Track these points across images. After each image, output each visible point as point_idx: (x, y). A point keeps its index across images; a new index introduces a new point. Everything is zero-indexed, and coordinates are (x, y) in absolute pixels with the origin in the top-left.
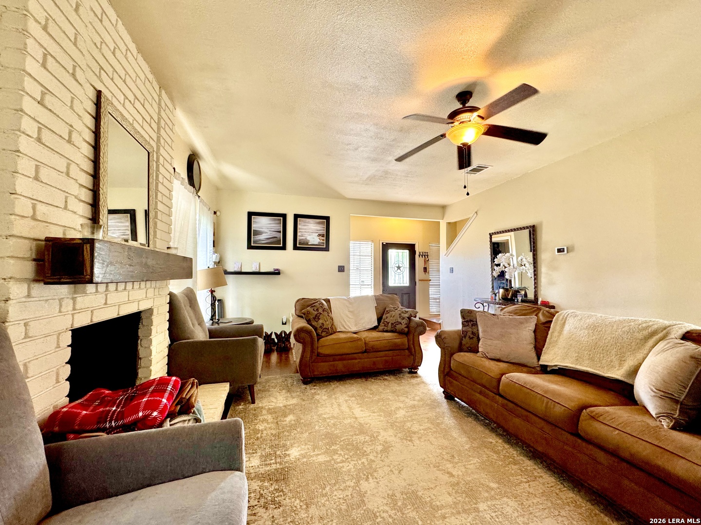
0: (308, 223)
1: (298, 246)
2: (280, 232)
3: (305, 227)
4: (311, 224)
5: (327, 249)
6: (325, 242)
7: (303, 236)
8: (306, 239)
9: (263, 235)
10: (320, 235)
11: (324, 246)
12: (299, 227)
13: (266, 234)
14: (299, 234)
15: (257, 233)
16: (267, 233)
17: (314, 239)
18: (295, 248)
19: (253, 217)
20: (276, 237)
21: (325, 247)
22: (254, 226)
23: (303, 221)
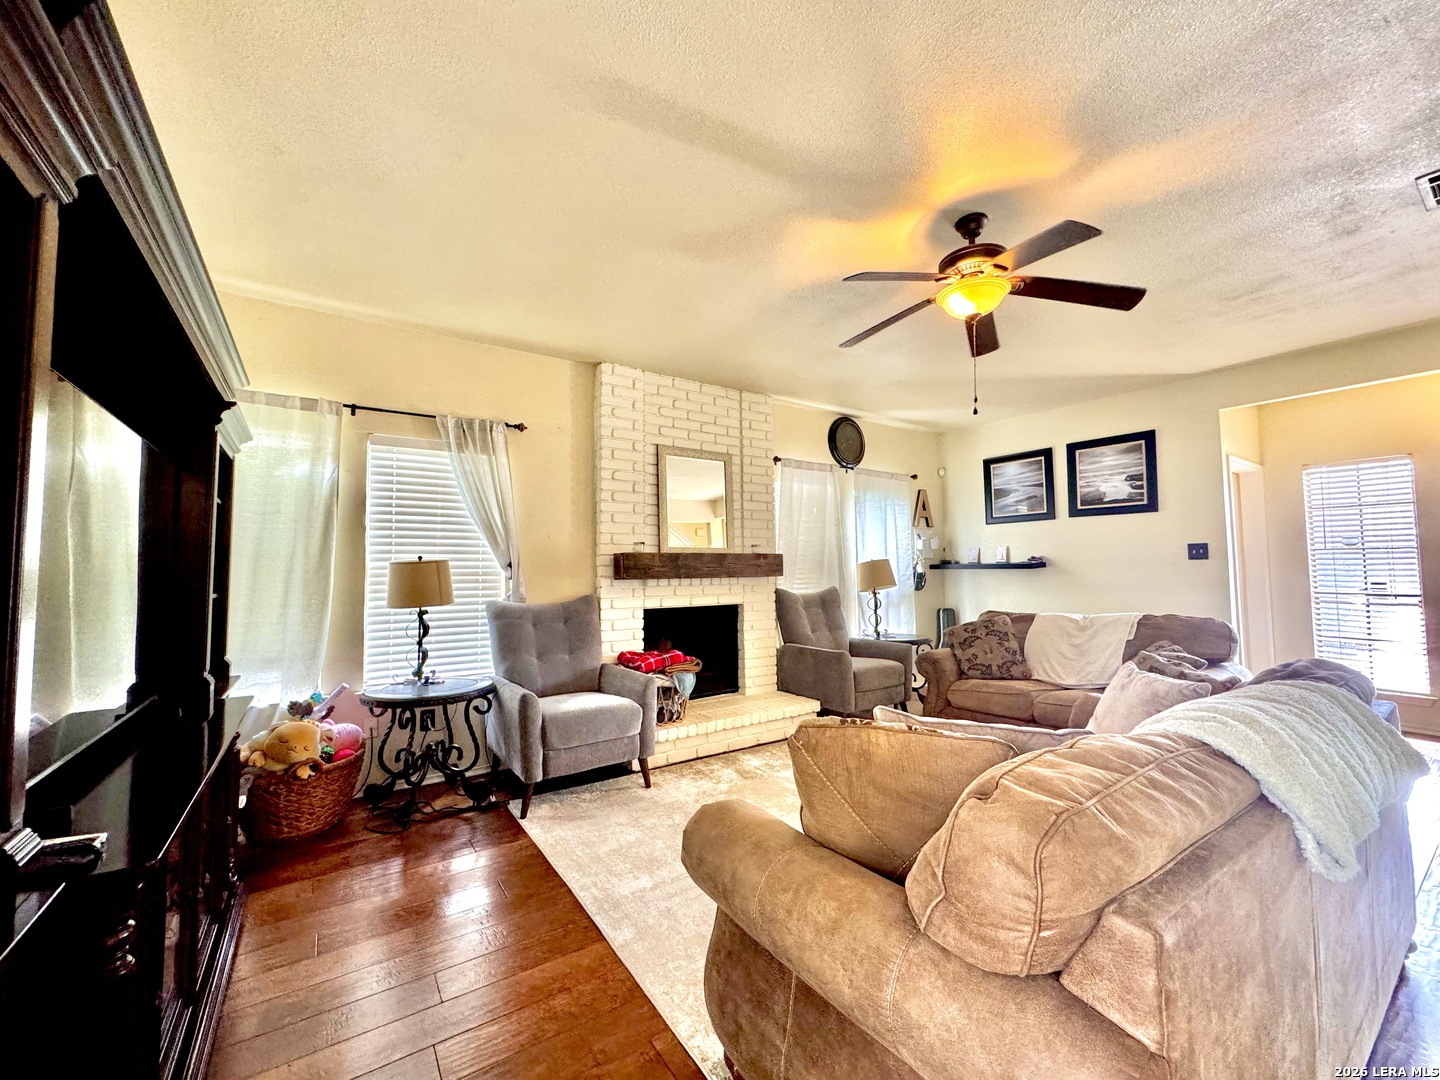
0: (1103, 455)
1: (1079, 507)
2: (1041, 485)
3: (1093, 466)
4: (1108, 456)
5: (1152, 506)
6: (1145, 491)
7: (1089, 486)
8: (1097, 490)
9: (1011, 495)
10: (1131, 478)
11: (1142, 500)
12: (1079, 467)
13: (1017, 493)
14: (1080, 483)
15: (1002, 493)
16: (1017, 490)
17: (1116, 488)
18: (1074, 512)
19: (992, 466)
20: (1035, 497)
21: (1145, 502)
22: (996, 483)
23: (1087, 454)
